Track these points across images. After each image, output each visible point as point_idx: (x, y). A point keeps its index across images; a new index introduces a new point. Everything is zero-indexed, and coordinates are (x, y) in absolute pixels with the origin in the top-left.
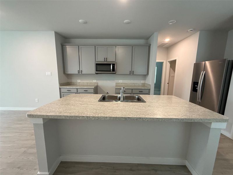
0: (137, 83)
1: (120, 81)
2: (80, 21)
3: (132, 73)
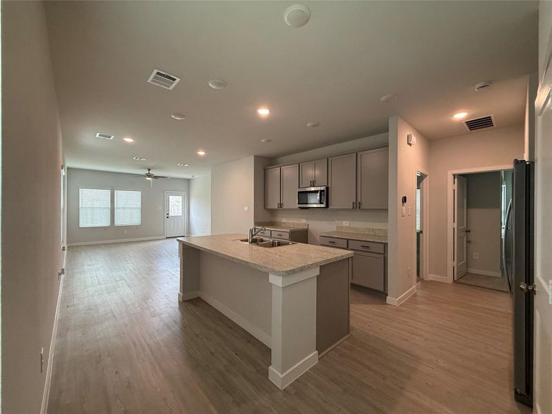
0: (380, 230)
1: (344, 222)
3: (357, 206)
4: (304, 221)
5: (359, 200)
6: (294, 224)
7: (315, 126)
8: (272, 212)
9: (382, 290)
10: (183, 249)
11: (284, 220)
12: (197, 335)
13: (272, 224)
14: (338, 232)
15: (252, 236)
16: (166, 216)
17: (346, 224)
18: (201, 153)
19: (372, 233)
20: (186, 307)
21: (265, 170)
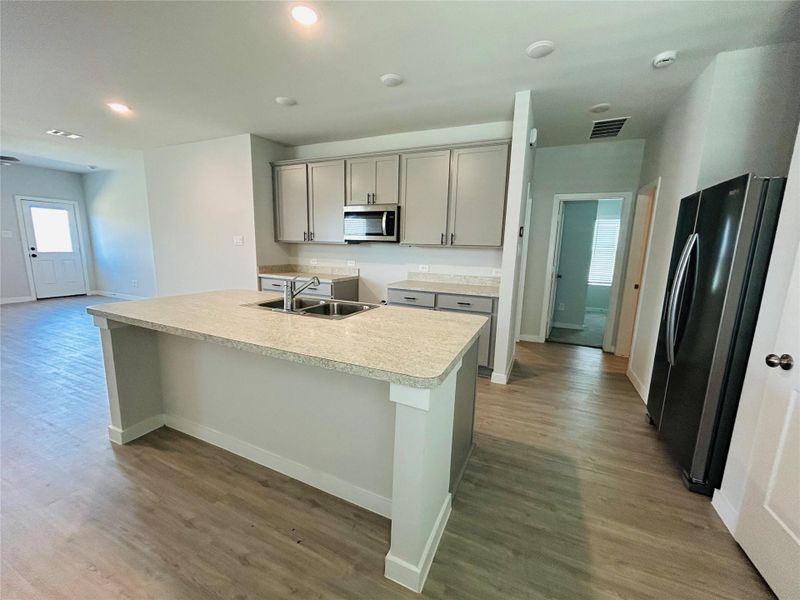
0: (476, 277)
1: (421, 266)
2: (278, 100)
3: (448, 241)
4: (351, 264)
5: (451, 231)
6: (333, 269)
7: (396, 83)
8: (290, 247)
9: (486, 365)
10: (113, 332)
11: (313, 262)
12: (189, 524)
13: (290, 269)
14: (409, 282)
15: (293, 296)
16: (28, 253)
17: (423, 268)
18: (119, 108)
19: (464, 282)
20: (137, 456)
21: (273, 166)
